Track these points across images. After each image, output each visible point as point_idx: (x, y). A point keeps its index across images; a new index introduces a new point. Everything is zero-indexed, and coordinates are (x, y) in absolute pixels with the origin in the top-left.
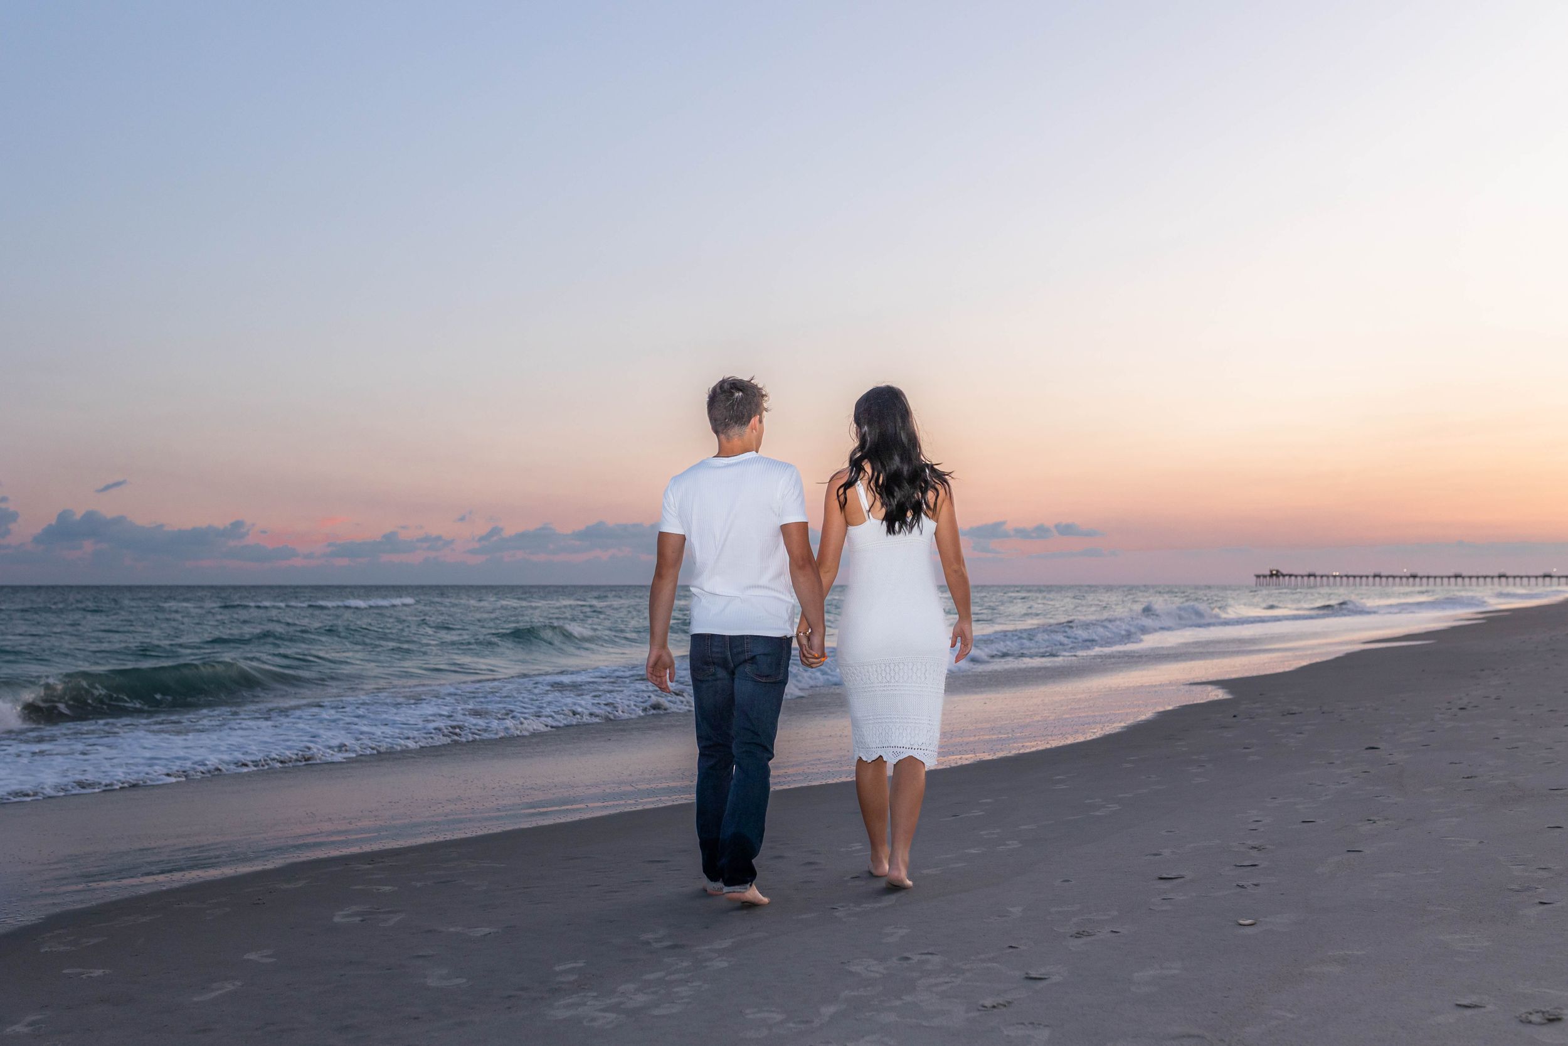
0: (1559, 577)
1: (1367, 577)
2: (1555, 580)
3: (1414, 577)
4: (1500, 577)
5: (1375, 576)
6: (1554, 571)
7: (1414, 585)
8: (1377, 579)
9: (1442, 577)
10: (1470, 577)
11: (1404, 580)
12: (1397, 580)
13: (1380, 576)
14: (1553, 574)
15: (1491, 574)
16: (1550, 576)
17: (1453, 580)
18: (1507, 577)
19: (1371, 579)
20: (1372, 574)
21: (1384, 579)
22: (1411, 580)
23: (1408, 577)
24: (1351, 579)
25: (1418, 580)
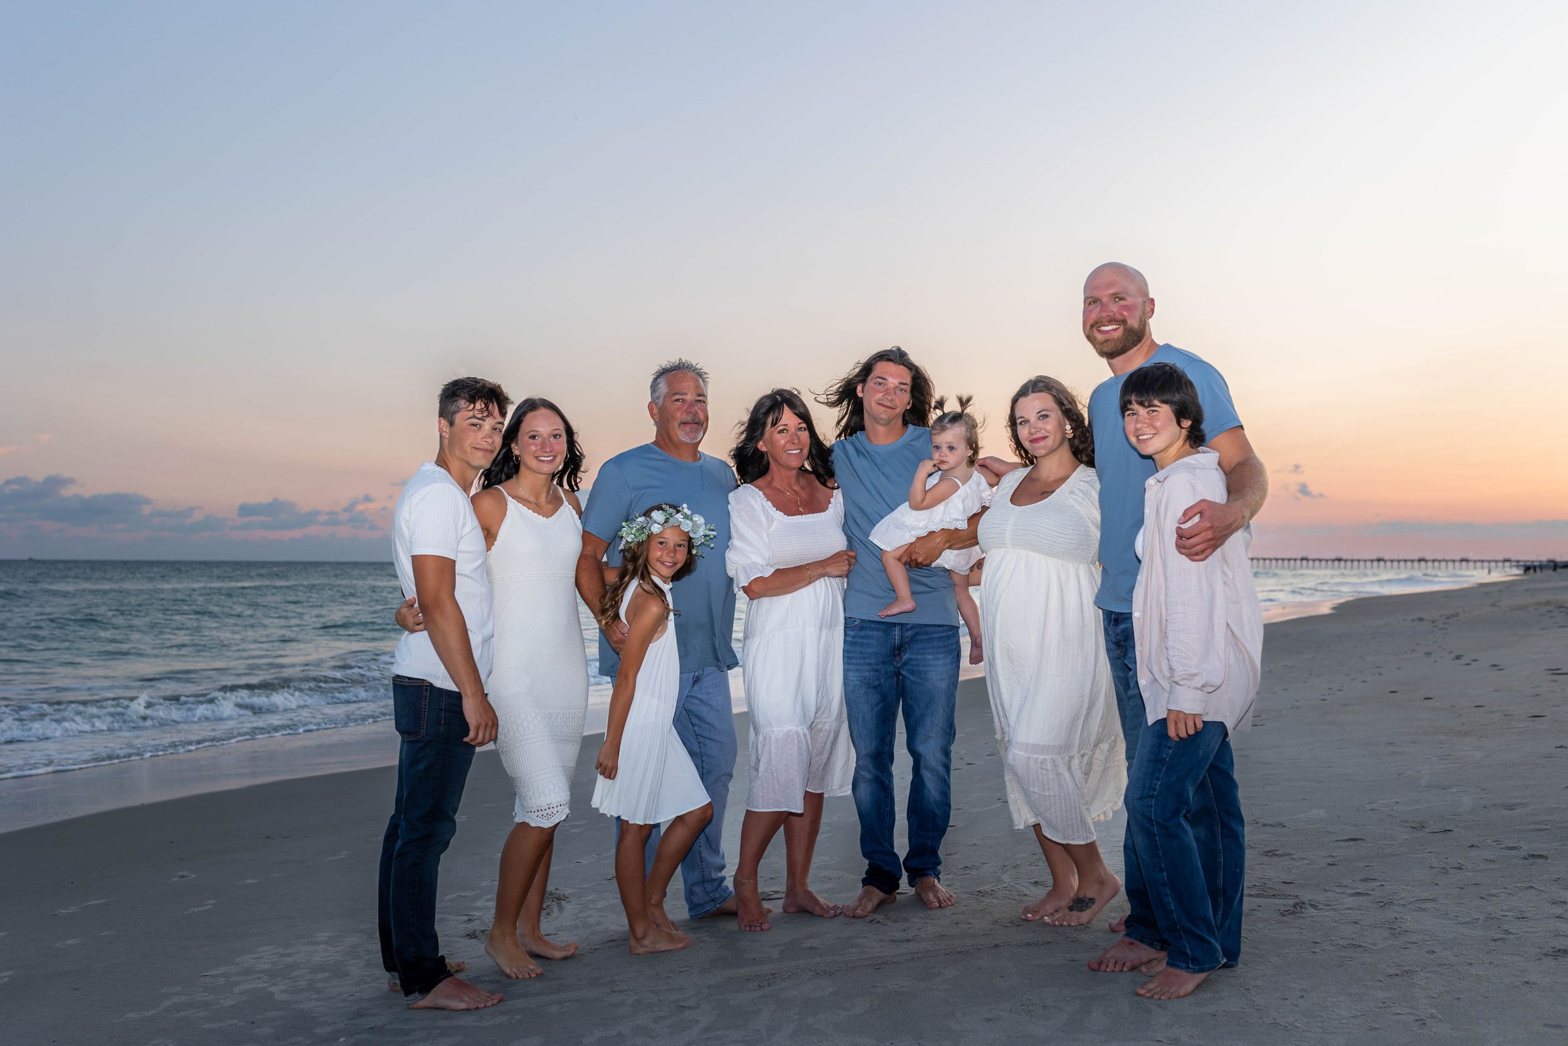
0: (1475, 561)
1: (1295, 560)
2: (1471, 564)
3: (1339, 560)
4: (1420, 560)
5: (1302, 559)
6: (1470, 556)
7: (1339, 568)
8: (1305, 562)
9: (1365, 561)
10: (1392, 561)
11: (1330, 563)
12: (1323, 563)
13: (1307, 560)
14: (1470, 558)
15: (1412, 558)
16: (1467, 561)
17: (1375, 563)
18: (1426, 561)
19: (1298, 562)
20: (1300, 557)
21: (1311, 563)
22: (1336, 563)
23: (1333, 561)
24: (1280, 562)
25: (1342, 563)
